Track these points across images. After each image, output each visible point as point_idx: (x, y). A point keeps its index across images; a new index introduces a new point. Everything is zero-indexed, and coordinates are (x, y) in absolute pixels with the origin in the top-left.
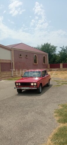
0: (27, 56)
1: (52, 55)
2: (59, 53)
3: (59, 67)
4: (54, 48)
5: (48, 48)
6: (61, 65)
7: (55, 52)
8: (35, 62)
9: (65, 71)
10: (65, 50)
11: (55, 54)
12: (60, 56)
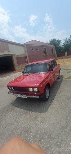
0: (38, 49)
1: (58, 48)
2: (63, 45)
3: (64, 55)
4: (59, 42)
5: (55, 42)
6: (66, 54)
7: (60, 44)
8: (45, 53)
9: (70, 58)
10: (68, 42)
11: (60, 46)
12: (64, 47)
